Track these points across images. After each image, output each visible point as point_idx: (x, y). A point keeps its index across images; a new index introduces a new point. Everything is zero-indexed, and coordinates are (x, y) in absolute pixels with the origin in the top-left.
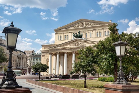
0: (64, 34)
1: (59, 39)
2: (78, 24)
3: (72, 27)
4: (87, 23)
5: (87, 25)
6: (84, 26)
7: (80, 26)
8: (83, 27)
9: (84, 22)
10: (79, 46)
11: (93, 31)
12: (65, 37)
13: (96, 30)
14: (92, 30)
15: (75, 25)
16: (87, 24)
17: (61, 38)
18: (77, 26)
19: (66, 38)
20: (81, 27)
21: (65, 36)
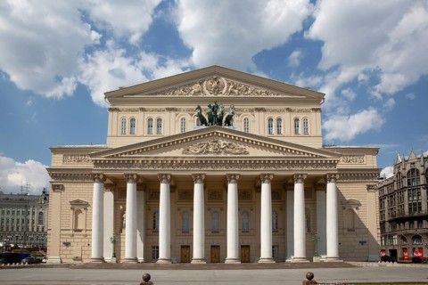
0: (148, 115)
1: (124, 129)
2: (201, 84)
3: (176, 89)
4: (236, 82)
5: (236, 91)
6: (224, 91)
7: (207, 92)
8: (219, 95)
9: (223, 80)
10: (222, 155)
11: (256, 114)
12: (150, 126)
13: (264, 110)
14: (251, 111)
15: (190, 85)
16: (234, 88)
17: (132, 126)
18: (196, 88)
19: (154, 129)
20: (213, 95)
21: (150, 120)
